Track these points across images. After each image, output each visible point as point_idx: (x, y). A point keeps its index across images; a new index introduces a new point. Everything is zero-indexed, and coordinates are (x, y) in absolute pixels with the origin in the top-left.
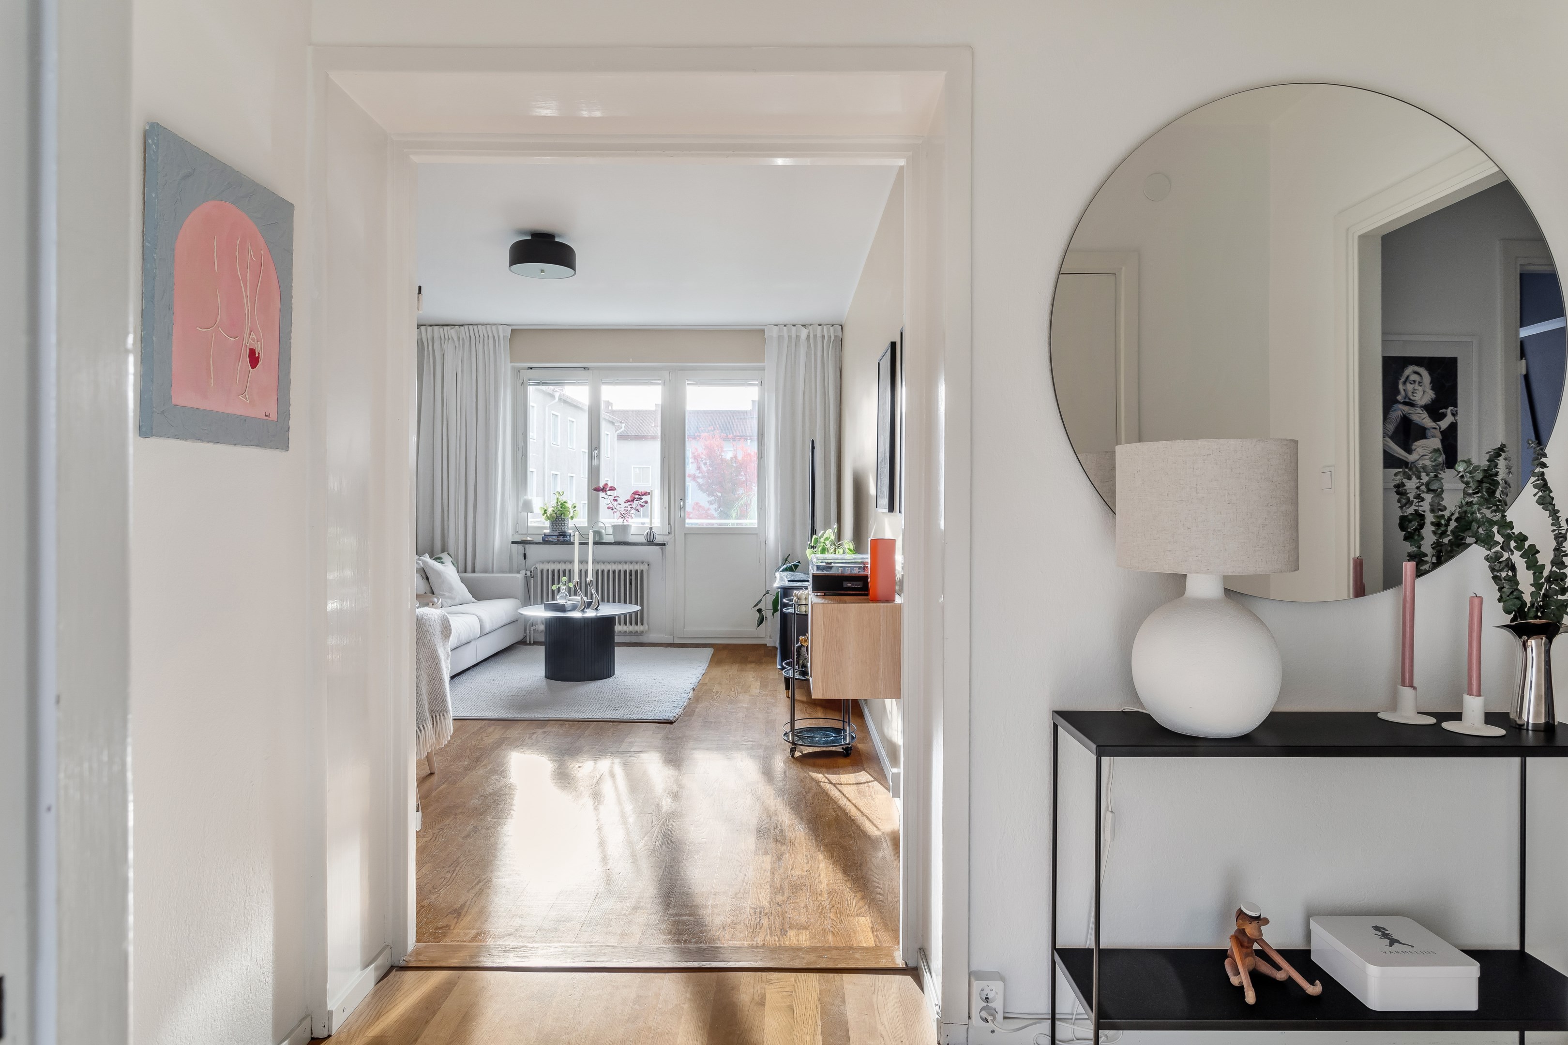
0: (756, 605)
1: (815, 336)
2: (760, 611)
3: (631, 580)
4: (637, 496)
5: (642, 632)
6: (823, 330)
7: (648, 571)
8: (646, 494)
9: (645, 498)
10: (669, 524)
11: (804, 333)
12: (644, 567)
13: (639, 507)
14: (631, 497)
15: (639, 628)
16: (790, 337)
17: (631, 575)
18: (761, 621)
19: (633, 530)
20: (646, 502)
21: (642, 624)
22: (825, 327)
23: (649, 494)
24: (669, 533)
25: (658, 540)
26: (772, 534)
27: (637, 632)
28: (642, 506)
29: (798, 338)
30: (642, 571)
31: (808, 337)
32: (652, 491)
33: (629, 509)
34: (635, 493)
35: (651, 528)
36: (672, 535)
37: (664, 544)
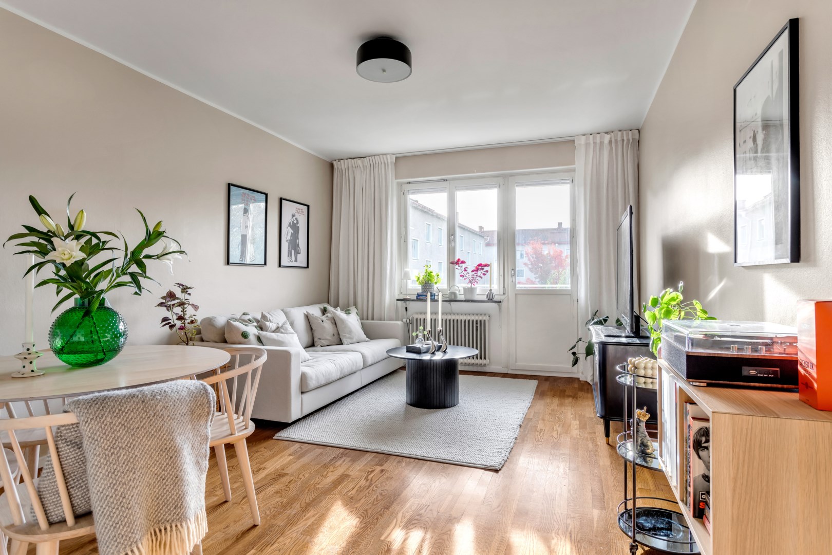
0: (571, 349)
1: (616, 141)
2: (574, 354)
3: (477, 327)
4: (481, 267)
5: (485, 364)
6: (622, 134)
7: (489, 321)
8: (487, 265)
9: (486, 269)
10: (504, 287)
11: (607, 137)
12: (486, 318)
13: (482, 276)
14: (477, 268)
15: (482, 361)
16: (595, 143)
17: (477, 324)
18: (576, 362)
19: (478, 292)
20: (487, 271)
21: (485, 358)
22: (624, 132)
23: (489, 265)
24: (504, 294)
25: (496, 298)
26: (583, 293)
27: (481, 364)
28: (484, 274)
29: (602, 143)
30: (485, 321)
31: (610, 142)
32: (491, 263)
33: (475, 276)
34: (480, 265)
35: (491, 290)
36: (507, 295)
37: (500, 302)
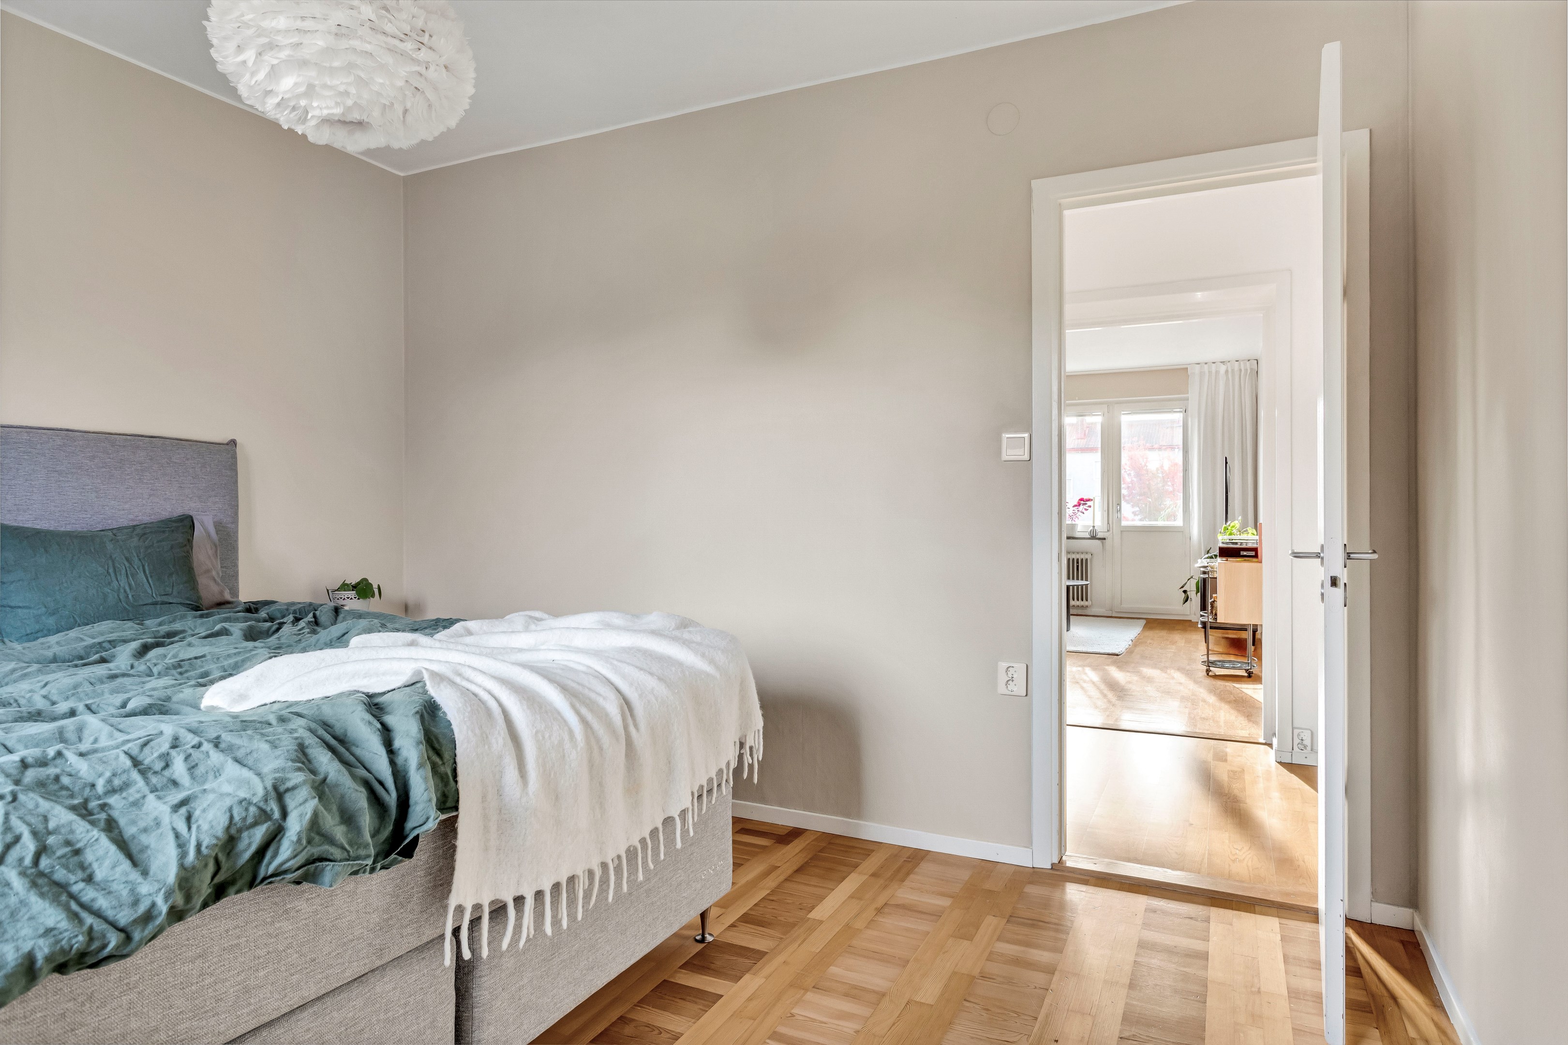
0: (1182, 587)
1: (1233, 370)
2: (1185, 592)
3: (1078, 566)
4: (1082, 501)
5: (1087, 606)
6: (1240, 365)
7: (1091, 560)
8: (1089, 500)
9: (1089, 503)
10: (1108, 523)
11: (1223, 368)
12: (1088, 556)
13: (1084, 511)
14: (1079, 503)
15: (1084, 603)
16: (1210, 372)
17: (1078, 563)
18: (1186, 600)
19: (1079, 528)
20: (1090, 507)
21: (1087, 600)
22: (1242, 363)
23: (1092, 500)
24: (1108, 531)
25: (1100, 535)
26: (1195, 531)
27: (1083, 606)
28: (1086, 510)
29: (1217, 372)
30: (1087, 560)
31: (1227, 372)
32: (1094, 498)
33: (1076, 512)
34: (1082, 500)
35: (1094, 527)
36: (1111, 532)
37: (1105, 539)
